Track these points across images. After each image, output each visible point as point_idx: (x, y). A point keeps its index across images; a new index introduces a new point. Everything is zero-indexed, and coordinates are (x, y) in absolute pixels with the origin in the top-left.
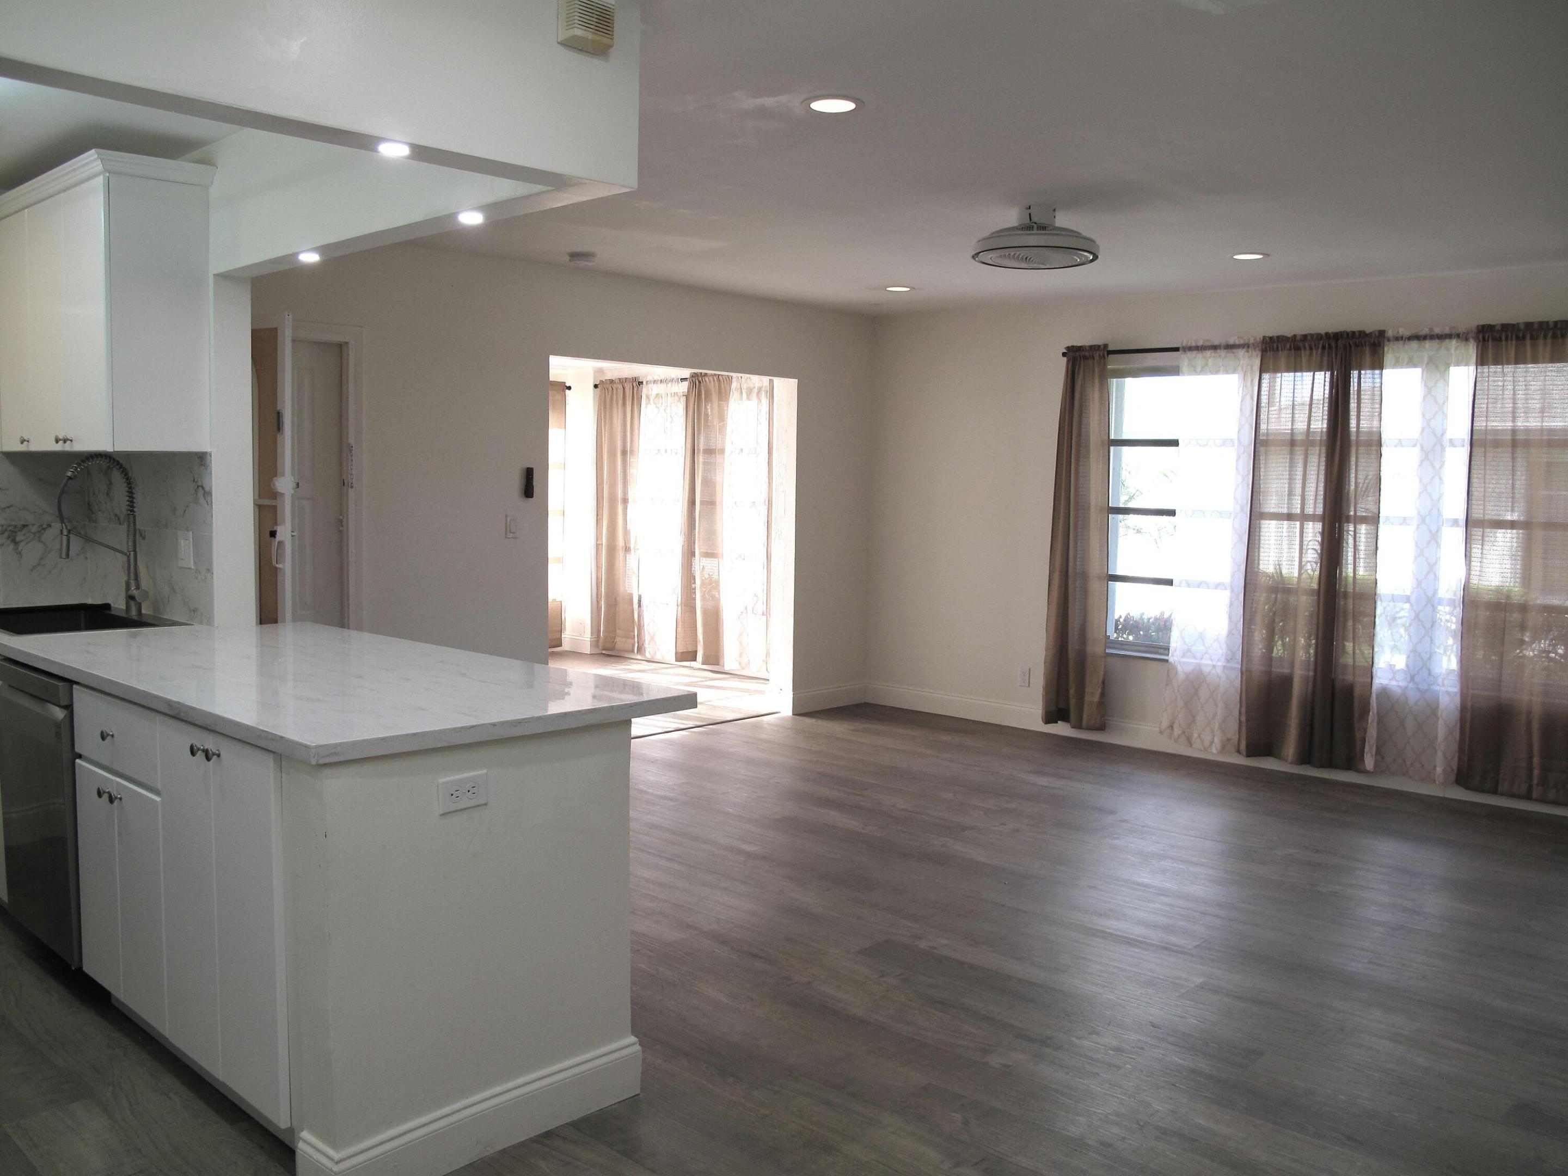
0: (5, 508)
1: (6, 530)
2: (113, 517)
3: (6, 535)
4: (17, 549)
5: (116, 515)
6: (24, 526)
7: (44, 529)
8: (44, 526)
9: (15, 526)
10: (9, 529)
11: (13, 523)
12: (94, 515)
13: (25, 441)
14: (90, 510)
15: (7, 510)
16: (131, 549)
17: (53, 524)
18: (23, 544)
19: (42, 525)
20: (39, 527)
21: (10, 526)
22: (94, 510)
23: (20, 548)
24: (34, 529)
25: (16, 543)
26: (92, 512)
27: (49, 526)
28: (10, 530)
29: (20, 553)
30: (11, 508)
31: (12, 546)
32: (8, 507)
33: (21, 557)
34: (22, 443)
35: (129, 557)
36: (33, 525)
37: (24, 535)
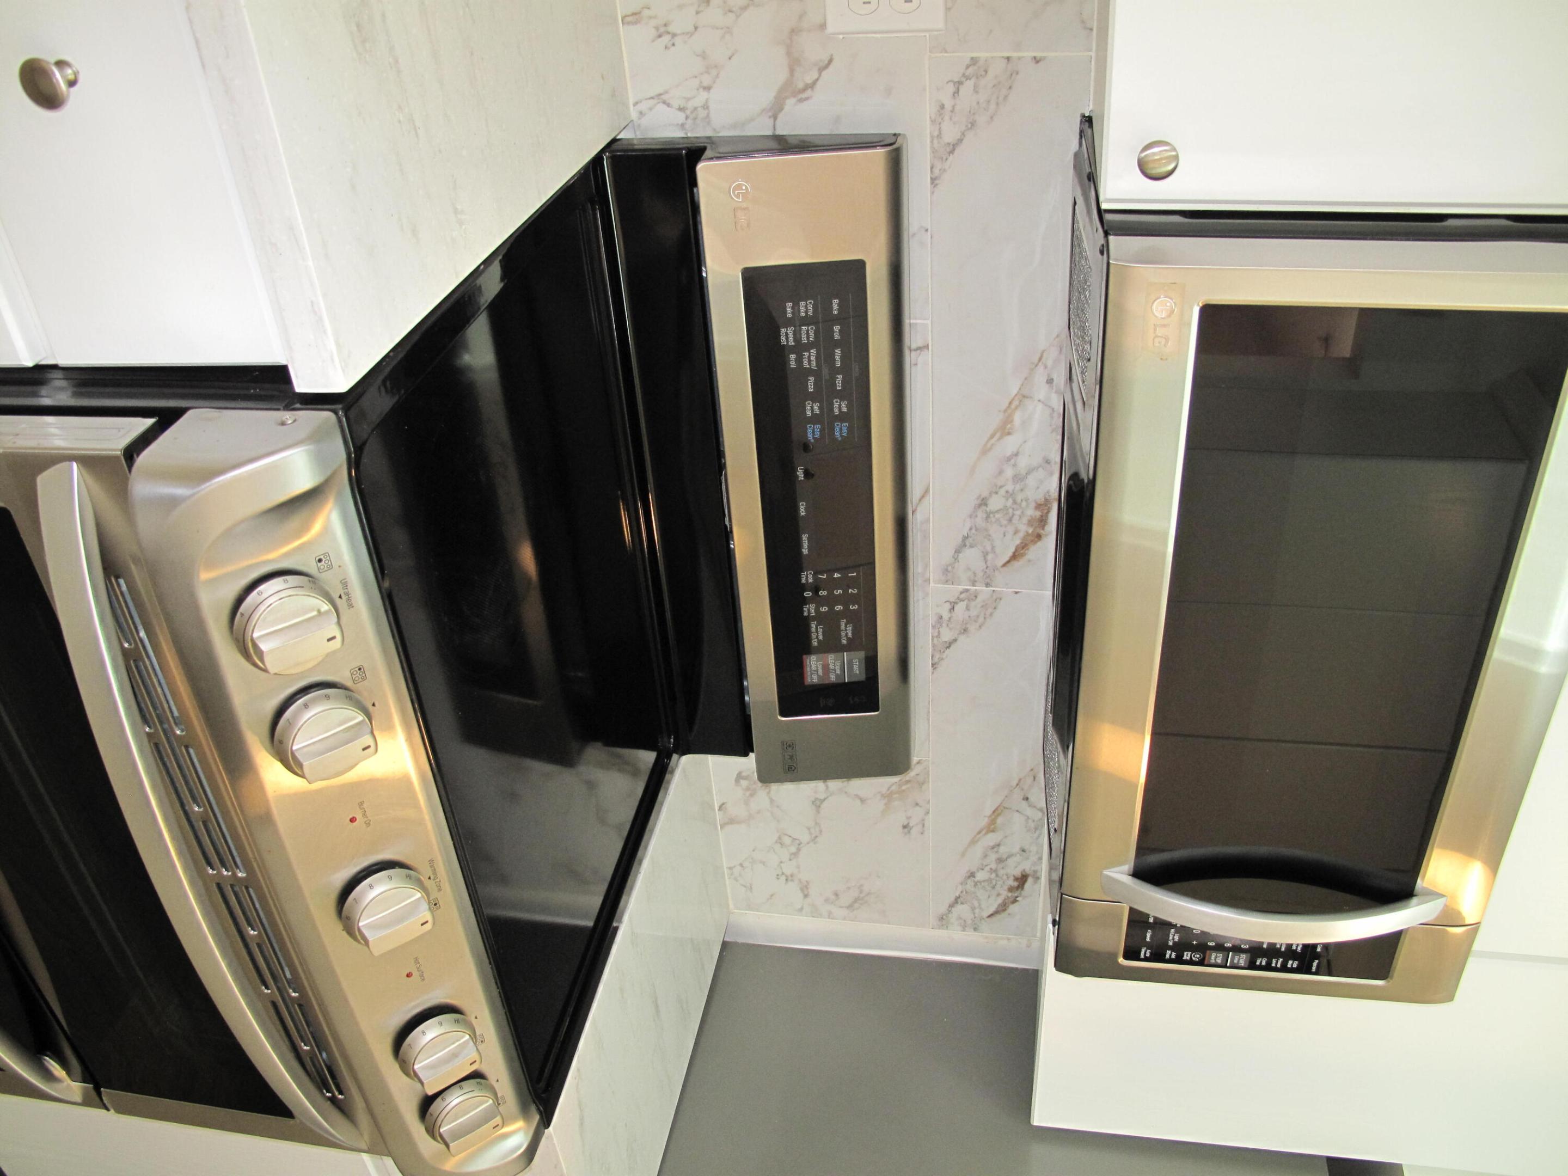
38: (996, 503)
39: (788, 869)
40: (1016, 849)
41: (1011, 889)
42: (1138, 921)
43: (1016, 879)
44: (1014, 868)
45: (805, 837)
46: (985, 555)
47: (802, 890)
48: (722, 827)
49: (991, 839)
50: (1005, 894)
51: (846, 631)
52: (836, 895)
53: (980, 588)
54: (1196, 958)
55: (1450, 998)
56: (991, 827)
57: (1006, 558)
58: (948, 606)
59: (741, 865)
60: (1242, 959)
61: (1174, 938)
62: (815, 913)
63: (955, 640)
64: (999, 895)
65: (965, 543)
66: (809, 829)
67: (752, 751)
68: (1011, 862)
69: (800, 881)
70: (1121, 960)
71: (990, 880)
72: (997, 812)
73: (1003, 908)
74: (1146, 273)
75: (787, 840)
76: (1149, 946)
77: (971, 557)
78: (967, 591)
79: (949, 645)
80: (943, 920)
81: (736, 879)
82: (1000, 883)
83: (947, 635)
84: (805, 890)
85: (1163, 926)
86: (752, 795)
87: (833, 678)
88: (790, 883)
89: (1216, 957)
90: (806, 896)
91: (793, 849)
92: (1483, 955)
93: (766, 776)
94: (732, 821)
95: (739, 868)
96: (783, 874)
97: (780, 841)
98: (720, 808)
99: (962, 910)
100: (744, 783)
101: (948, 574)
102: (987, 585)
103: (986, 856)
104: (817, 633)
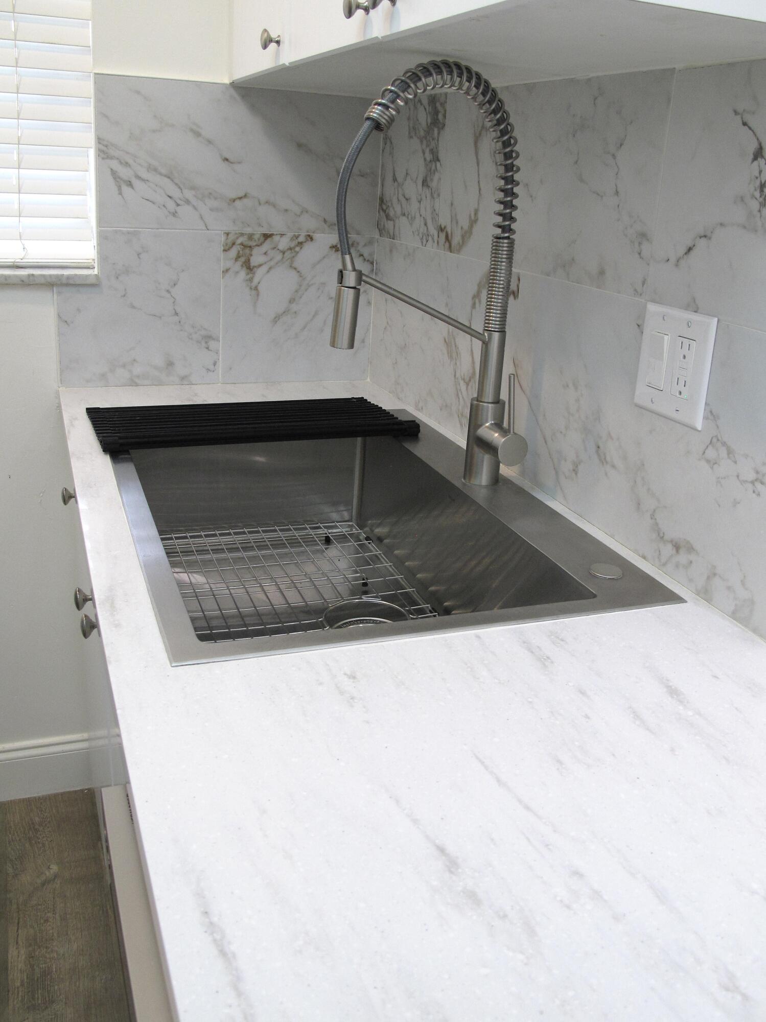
0: (234, 201)
1: (234, 244)
2: (433, 231)
3: (233, 252)
4: (251, 280)
5: (441, 229)
6: (266, 236)
7: (300, 244)
8: (301, 239)
9: (250, 237)
10: (239, 241)
11: (248, 230)
12: (391, 223)
13: (271, 41)
14: (384, 211)
15: (238, 203)
16: (494, 326)
17: (316, 236)
18: (263, 269)
19: (297, 237)
20: (292, 239)
21: (242, 234)
22: (392, 213)
23: (256, 280)
24: (284, 243)
25: (249, 268)
26: (388, 217)
27: (310, 238)
28: (242, 244)
29: (256, 288)
30: (245, 201)
31: (243, 274)
32: (240, 198)
33: (258, 295)
34: (265, 46)
35: (486, 344)
36: (282, 235)
37: (265, 253)
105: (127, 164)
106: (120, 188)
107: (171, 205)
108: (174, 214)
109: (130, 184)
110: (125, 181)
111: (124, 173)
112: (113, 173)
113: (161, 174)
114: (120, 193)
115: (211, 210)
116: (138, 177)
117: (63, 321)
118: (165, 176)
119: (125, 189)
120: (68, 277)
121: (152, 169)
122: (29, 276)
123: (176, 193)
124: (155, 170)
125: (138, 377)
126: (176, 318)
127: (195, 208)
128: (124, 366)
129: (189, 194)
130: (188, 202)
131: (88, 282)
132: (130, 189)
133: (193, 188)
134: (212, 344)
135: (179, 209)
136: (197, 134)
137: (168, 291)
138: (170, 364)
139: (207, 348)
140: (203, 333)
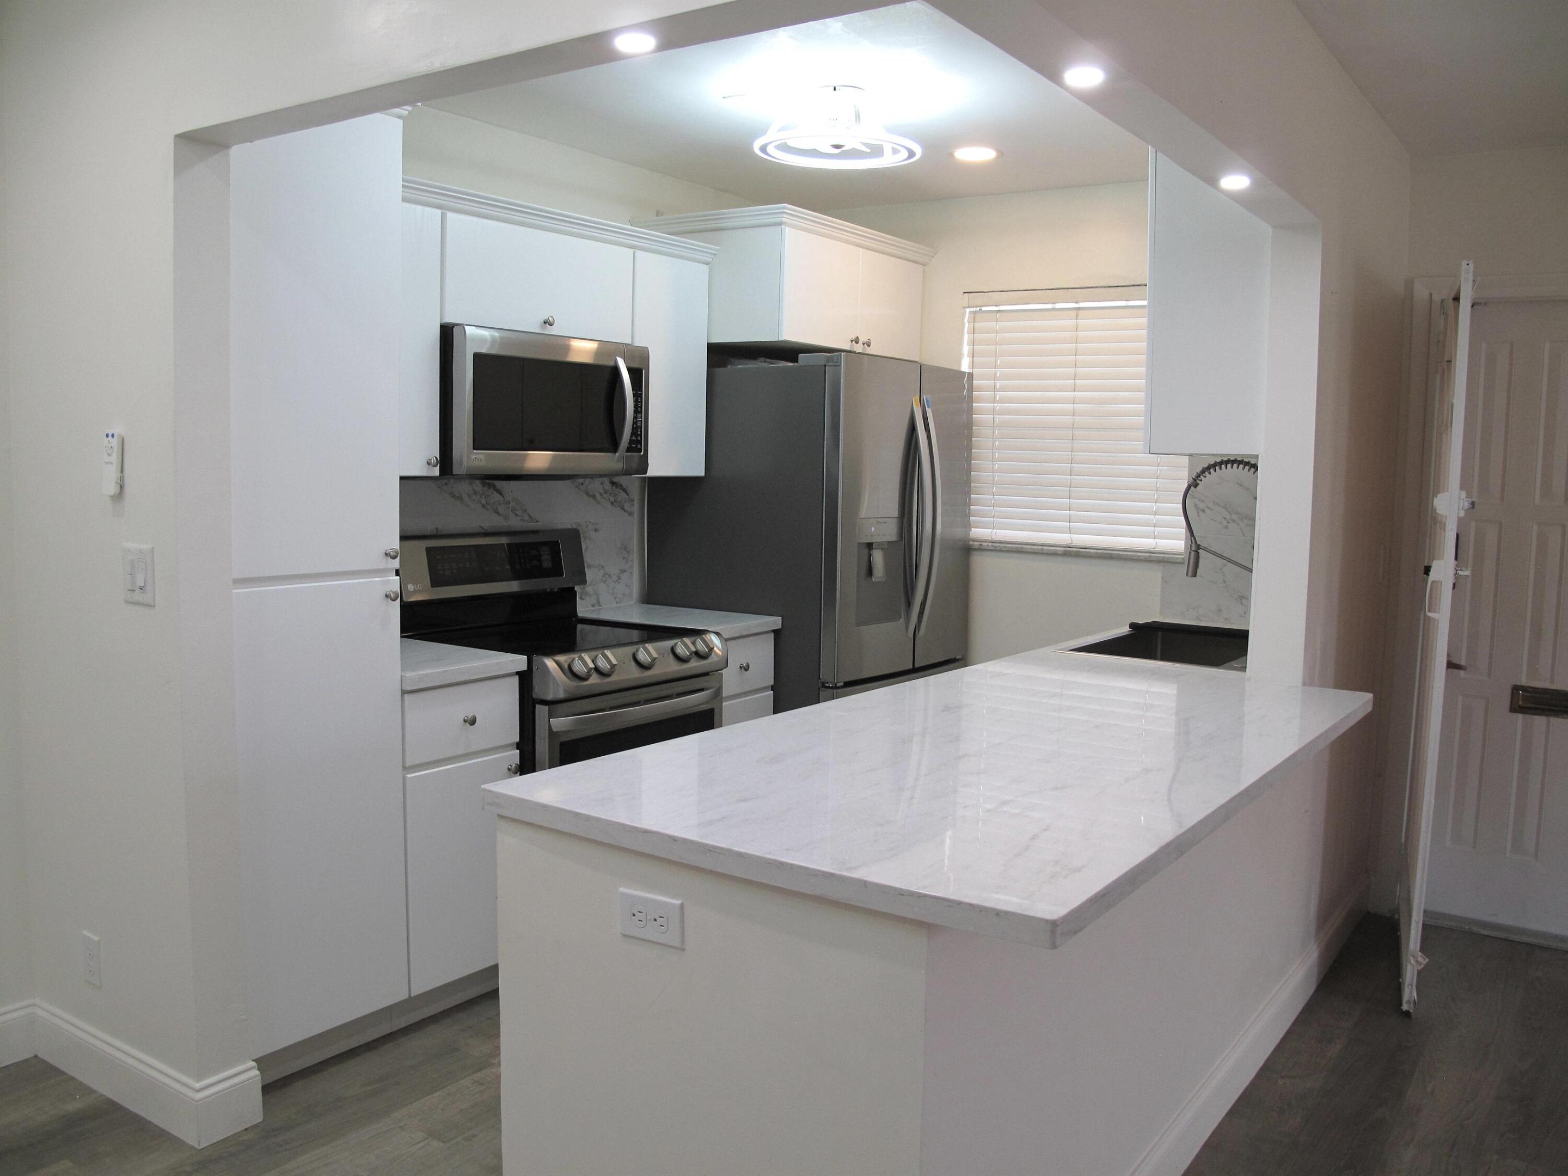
38: (484, 501)
39: (615, 578)
40: (601, 486)
41: (617, 487)
42: (629, 450)
43: (613, 486)
44: (608, 486)
45: (602, 572)
46: (500, 504)
47: (623, 573)
48: (600, 606)
49: (598, 496)
50: (618, 490)
51: (534, 552)
52: (624, 558)
53: (510, 505)
54: (639, 430)
55: (647, 348)
56: (594, 497)
57: (501, 497)
58: (517, 517)
59: (615, 598)
60: (639, 415)
61: (634, 438)
62: (632, 567)
63: (528, 514)
64: (619, 492)
65: (497, 512)
66: (599, 570)
67: (574, 588)
68: (606, 488)
69: (620, 574)
70: (642, 454)
71: (614, 496)
72: (588, 494)
73: (625, 490)
74: (465, 463)
75: (604, 579)
76: (637, 446)
77: (501, 509)
78: (512, 511)
79: (530, 517)
80: (631, 514)
81: (621, 601)
82: (615, 492)
83: (526, 518)
84: (623, 571)
85: (631, 442)
86: (588, 594)
87: (550, 557)
88: (621, 578)
89: (639, 424)
90: (625, 571)
91: (607, 576)
92: (632, 341)
93: (583, 581)
94: (598, 602)
95: (617, 599)
96: (617, 580)
97: (604, 582)
98: (593, 606)
99: (627, 506)
100: (584, 597)
101: (506, 518)
102: (510, 503)
103: (605, 498)
104: (535, 563)
105: (1203, 501)
106: (1198, 512)
107: (1225, 523)
108: (1226, 527)
109: (1204, 511)
110: (1201, 510)
111: (1201, 505)
112: (1196, 505)
113: (1220, 506)
114: (1198, 515)
115: (1247, 525)
116: (1209, 508)
117: (1165, 581)
118: (1223, 507)
119: (1201, 513)
120: (1168, 558)
121: (1216, 503)
122: (1149, 556)
123: (1228, 516)
124: (1217, 504)
125: (1201, 616)
126: (1224, 585)
127: (1238, 525)
128: (1194, 609)
129: (1235, 517)
130: (1234, 521)
131: (1178, 561)
132: (1203, 513)
133: (1236, 514)
134: (1244, 601)
135: (1230, 525)
136: (1241, 485)
137: (1221, 569)
138: (1220, 610)
139: (1241, 603)
140: (1240, 594)
